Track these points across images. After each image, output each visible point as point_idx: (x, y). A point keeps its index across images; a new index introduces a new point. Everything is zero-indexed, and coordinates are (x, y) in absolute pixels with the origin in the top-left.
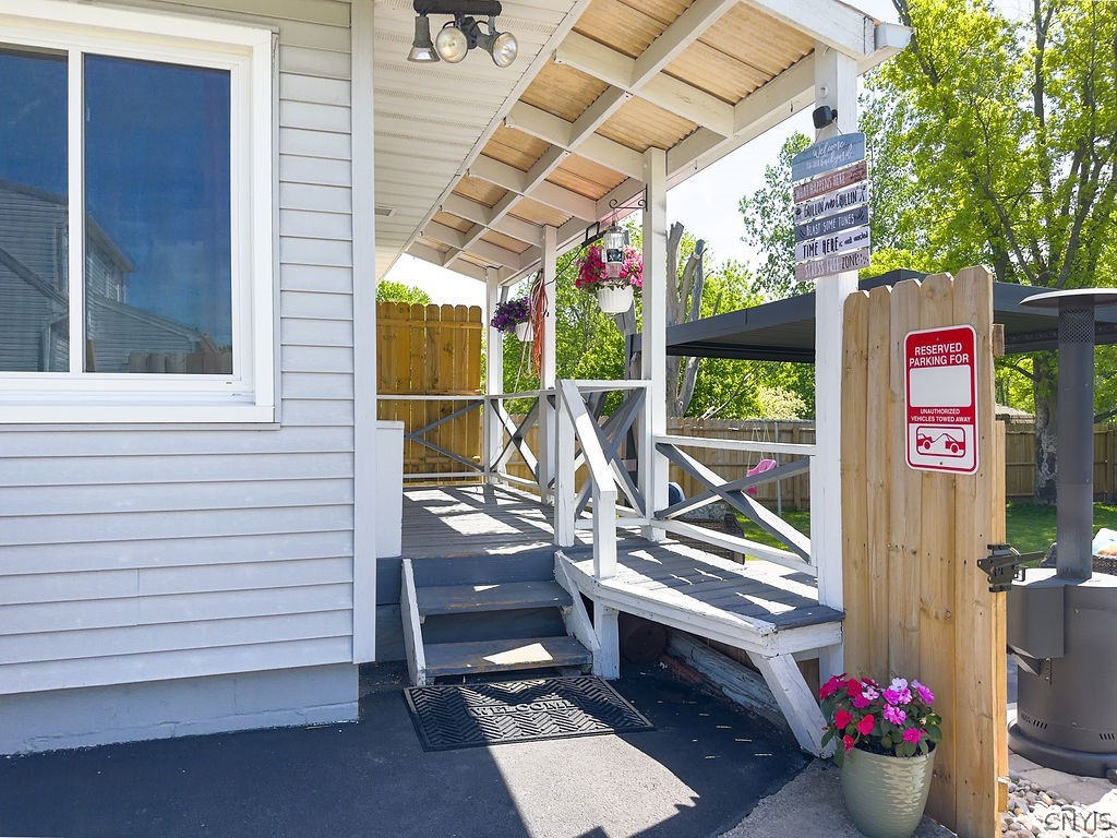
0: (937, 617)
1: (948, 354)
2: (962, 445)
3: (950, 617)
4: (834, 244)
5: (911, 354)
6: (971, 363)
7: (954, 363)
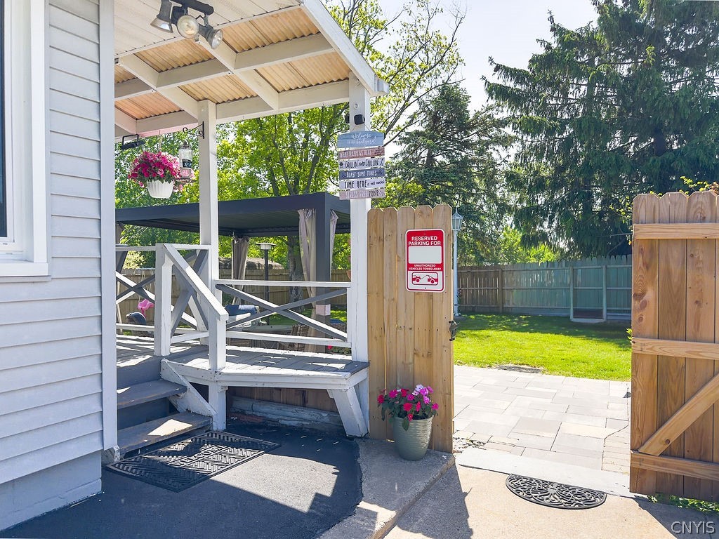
0: (423, 356)
1: (430, 241)
2: (437, 280)
3: (430, 355)
4: (364, 184)
5: (409, 239)
6: (442, 245)
7: (433, 245)
